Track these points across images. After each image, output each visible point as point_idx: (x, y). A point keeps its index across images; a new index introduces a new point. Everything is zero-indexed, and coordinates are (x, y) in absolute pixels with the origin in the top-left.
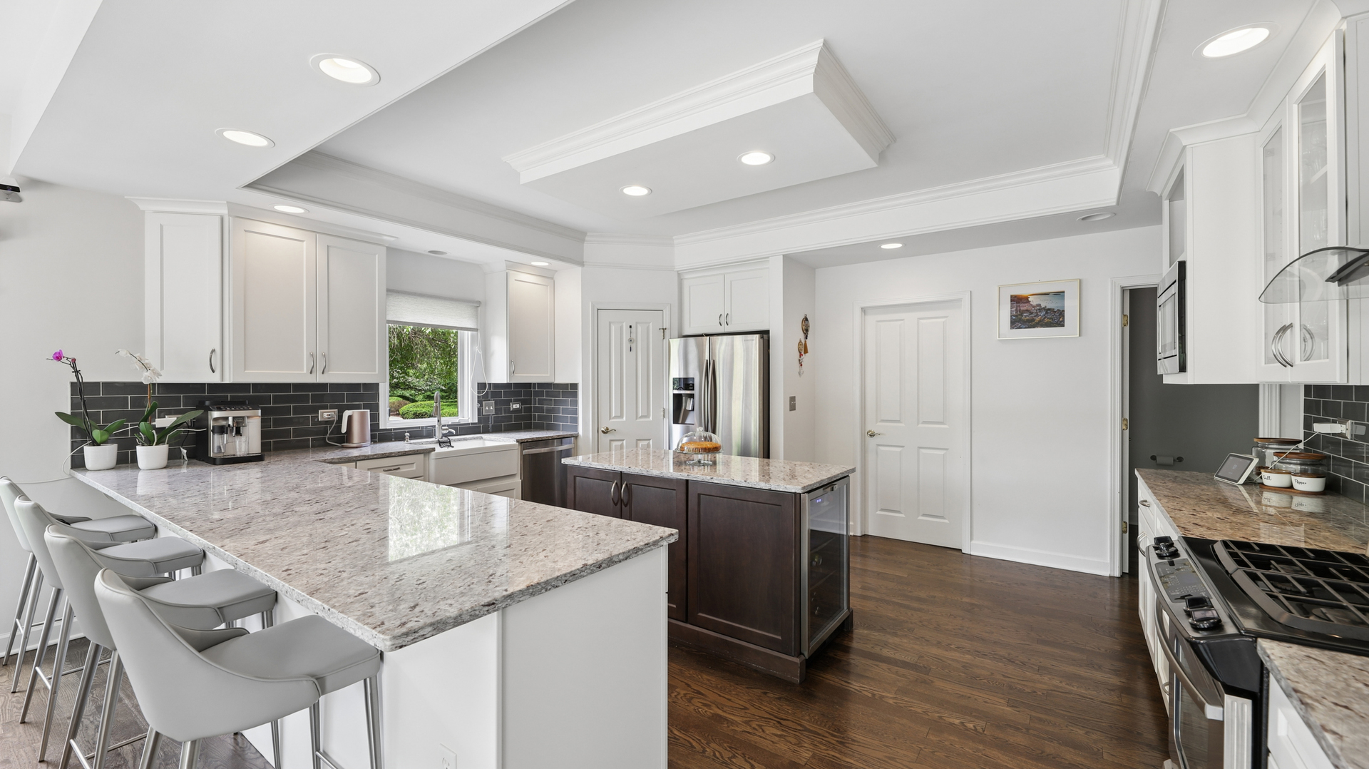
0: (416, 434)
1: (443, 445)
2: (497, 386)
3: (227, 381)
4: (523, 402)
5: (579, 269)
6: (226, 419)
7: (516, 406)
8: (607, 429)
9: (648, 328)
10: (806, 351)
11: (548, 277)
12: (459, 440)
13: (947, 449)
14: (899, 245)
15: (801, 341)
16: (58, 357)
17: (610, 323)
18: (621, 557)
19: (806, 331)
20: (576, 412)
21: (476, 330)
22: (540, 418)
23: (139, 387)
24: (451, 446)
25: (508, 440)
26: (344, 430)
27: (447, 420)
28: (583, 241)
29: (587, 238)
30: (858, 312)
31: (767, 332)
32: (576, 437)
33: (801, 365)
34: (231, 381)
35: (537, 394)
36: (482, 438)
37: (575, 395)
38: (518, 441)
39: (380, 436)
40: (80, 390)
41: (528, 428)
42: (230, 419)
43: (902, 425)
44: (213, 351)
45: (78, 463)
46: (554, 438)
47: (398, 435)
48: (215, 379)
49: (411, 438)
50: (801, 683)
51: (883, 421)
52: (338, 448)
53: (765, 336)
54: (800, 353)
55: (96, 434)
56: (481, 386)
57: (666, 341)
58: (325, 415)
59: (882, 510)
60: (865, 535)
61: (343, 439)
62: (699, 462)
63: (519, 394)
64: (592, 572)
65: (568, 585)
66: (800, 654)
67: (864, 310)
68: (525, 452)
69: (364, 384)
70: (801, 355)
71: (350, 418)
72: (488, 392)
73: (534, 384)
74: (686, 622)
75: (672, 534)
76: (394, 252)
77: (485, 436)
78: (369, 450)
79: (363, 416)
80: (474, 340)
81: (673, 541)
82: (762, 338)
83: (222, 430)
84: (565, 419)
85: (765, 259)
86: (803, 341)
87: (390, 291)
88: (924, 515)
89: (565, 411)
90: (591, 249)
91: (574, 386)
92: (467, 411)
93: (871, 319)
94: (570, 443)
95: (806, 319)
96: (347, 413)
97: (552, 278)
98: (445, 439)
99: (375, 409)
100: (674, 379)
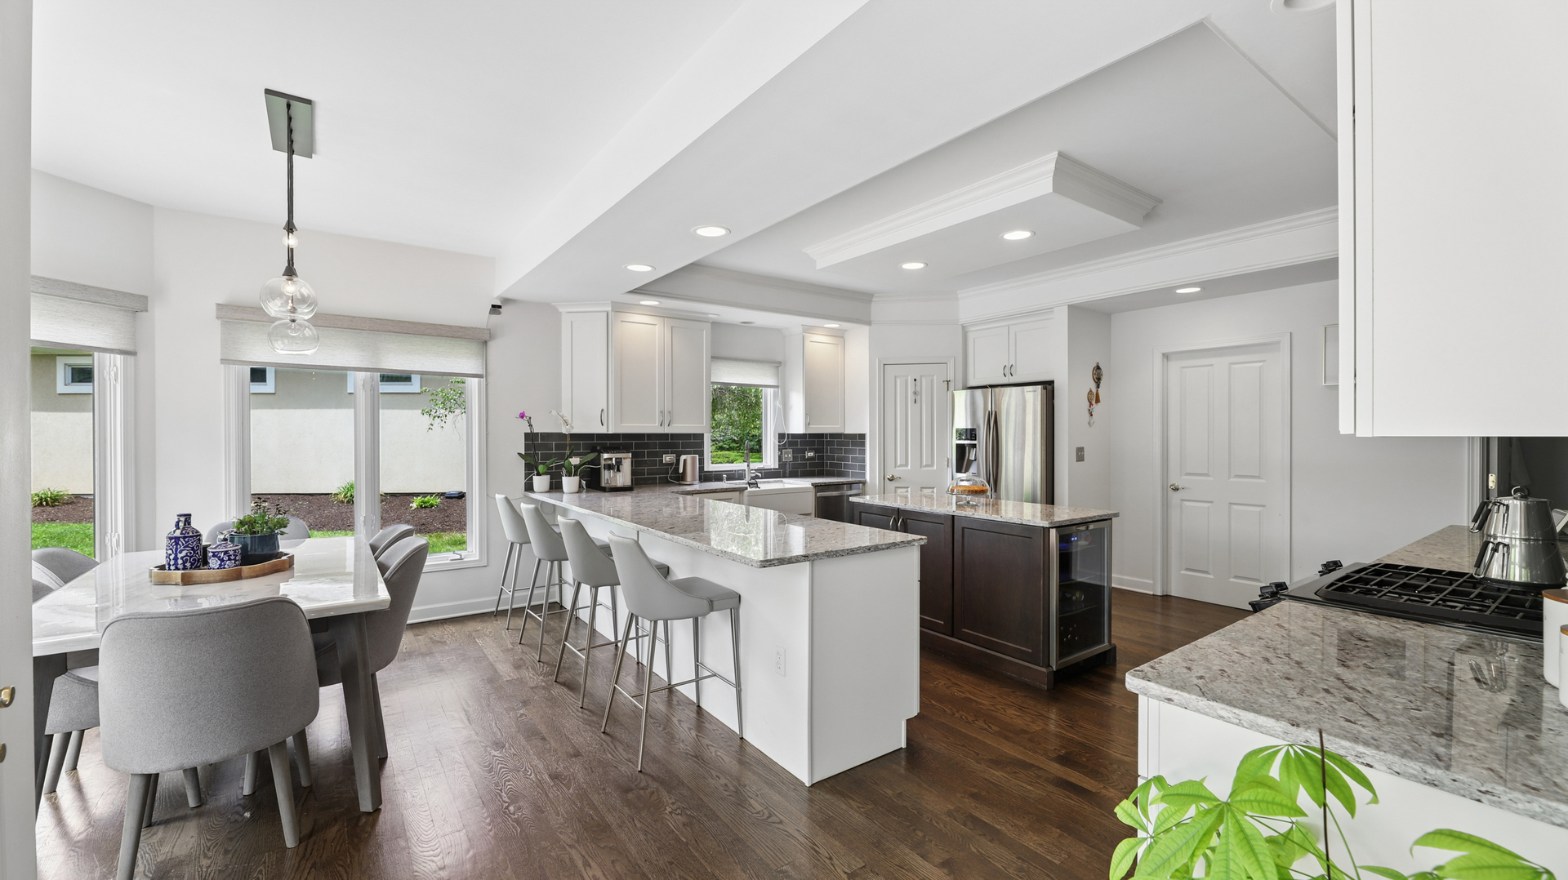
0: (731, 476)
1: (751, 486)
2: (794, 436)
3: (610, 432)
4: (816, 451)
5: (867, 328)
6: (611, 459)
7: (811, 454)
8: (893, 476)
9: (932, 381)
10: (1098, 401)
11: (840, 336)
12: (764, 482)
13: (1264, 506)
14: (1198, 289)
15: (1091, 391)
16: (522, 416)
17: (896, 377)
18: (884, 547)
19: (1098, 380)
20: (863, 460)
21: (777, 387)
22: (832, 465)
23: (561, 436)
24: (757, 487)
25: (805, 483)
26: (681, 471)
27: (755, 466)
28: (870, 302)
29: (874, 299)
30: (1158, 359)
31: (1051, 383)
32: (864, 483)
33: (1092, 415)
34: (613, 432)
35: (829, 443)
36: (782, 481)
37: (863, 444)
38: (812, 484)
39: (706, 477)
40: (530, 437)
41: (821, 474)
42: (614, 459)
43: (1211, 478)
44: (602, 410)
45: (529, 487)
46: (843, 484)
47: (717, 477)
48: (603, 430)
49: (728, 479)
50: (1048, 690)
51: (1188, 474)
52: (677, 485)
53: (1049, 387)
54: (1090, 403)
55: (541, 468)
56: (781, 436)
57: (949, 393)
58: (668, 458)
59: (1187, 569)
60: (1167, 595)
61: (680, 478)
62: (968, 502)
63: (813, 443)
64: (864, 552)
65: (849, 557)
66: (1049, 666)
67: (1166, 356)
68: (818, 494)
69: (694, 434)
70: (1091, 404)
71: (685, 460)
72: (788, 441)
73: (827, 434)
74: (952, 636)
75: (922, 539)
76: (716, 325)
77: (785, 480)
78: (697, 486)
79: (693, 459)
80: (775, 396)
81: (923, 543)
82: (1045, 388)
83: (609, 467)
84: (853, 467)
85: (1050, 310)
86: (1094, 391)
87: (715, 358)
88: (1236, 577)
89: (854, 459)
90: (877, 309)
91: (862, 436)
92: (770, 460)
93: (1174, 366)
94: (859, 489)
95: (1098, 368)
96: (683, 457)
97: (843, 337)
98: (753, 481)
99: (701, 454)
100: (957, 430)
